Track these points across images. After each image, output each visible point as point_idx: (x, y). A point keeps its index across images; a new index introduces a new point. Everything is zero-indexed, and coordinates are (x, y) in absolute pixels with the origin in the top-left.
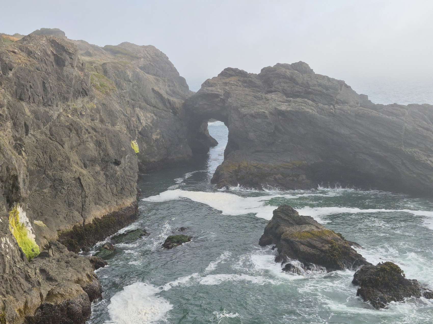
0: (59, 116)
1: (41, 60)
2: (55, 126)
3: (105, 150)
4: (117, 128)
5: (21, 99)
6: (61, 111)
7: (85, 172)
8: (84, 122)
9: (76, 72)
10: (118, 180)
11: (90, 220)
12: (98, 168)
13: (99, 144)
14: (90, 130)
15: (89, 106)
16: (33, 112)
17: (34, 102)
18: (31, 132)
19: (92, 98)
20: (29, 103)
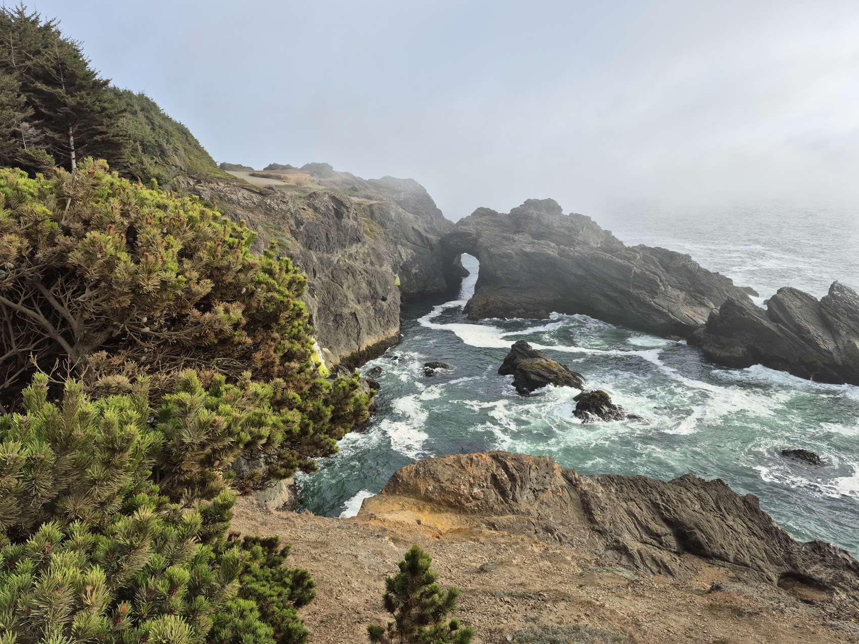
0: (338, 261)
1: (324, 215)
2: (335, 269)
3: (375, 289)
4: (384, 268)
5: (310, 248)
6: (340, 256)
7: (358, 307)
8: (358, 265)
9: (352, 222)
10: (384, 313)
11: (363, 348)
12: (369, 304)
13: (369, 284)
14: (363, 272)
15: (361, 251)
16: (320, 259)
17: (320, 250)
18: (318, 275)
19: (364, 243)
20: (316, 251)
